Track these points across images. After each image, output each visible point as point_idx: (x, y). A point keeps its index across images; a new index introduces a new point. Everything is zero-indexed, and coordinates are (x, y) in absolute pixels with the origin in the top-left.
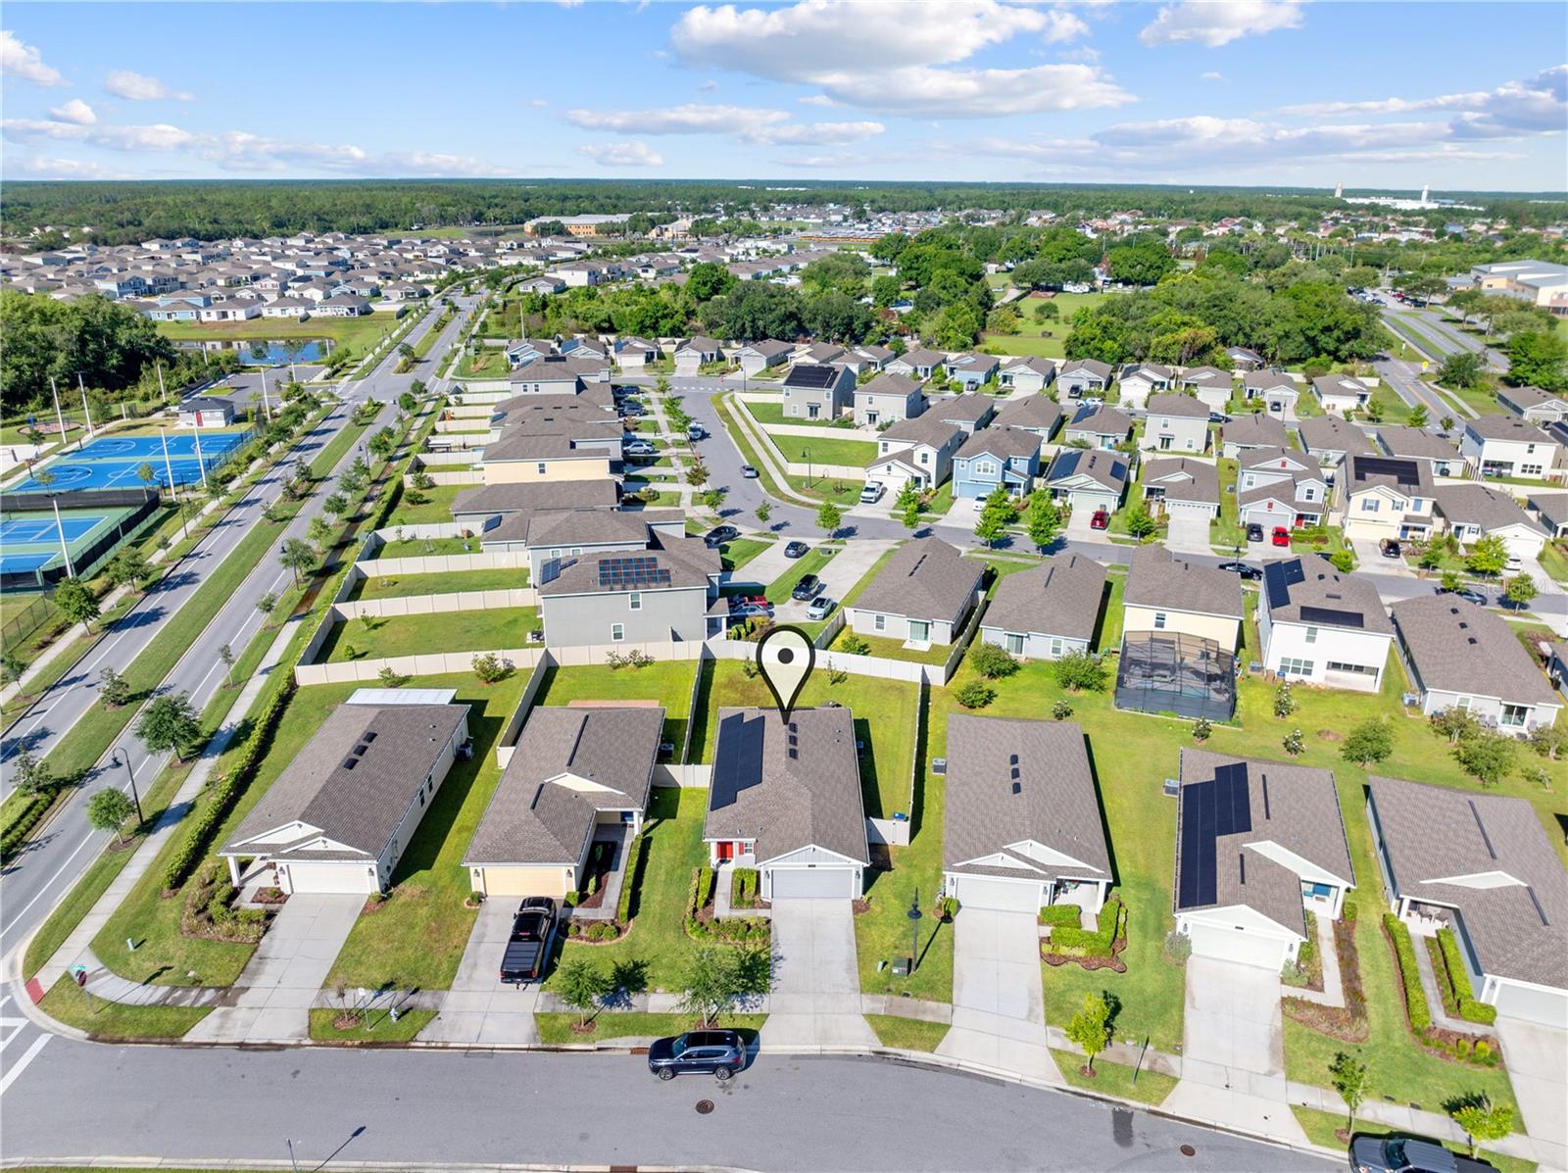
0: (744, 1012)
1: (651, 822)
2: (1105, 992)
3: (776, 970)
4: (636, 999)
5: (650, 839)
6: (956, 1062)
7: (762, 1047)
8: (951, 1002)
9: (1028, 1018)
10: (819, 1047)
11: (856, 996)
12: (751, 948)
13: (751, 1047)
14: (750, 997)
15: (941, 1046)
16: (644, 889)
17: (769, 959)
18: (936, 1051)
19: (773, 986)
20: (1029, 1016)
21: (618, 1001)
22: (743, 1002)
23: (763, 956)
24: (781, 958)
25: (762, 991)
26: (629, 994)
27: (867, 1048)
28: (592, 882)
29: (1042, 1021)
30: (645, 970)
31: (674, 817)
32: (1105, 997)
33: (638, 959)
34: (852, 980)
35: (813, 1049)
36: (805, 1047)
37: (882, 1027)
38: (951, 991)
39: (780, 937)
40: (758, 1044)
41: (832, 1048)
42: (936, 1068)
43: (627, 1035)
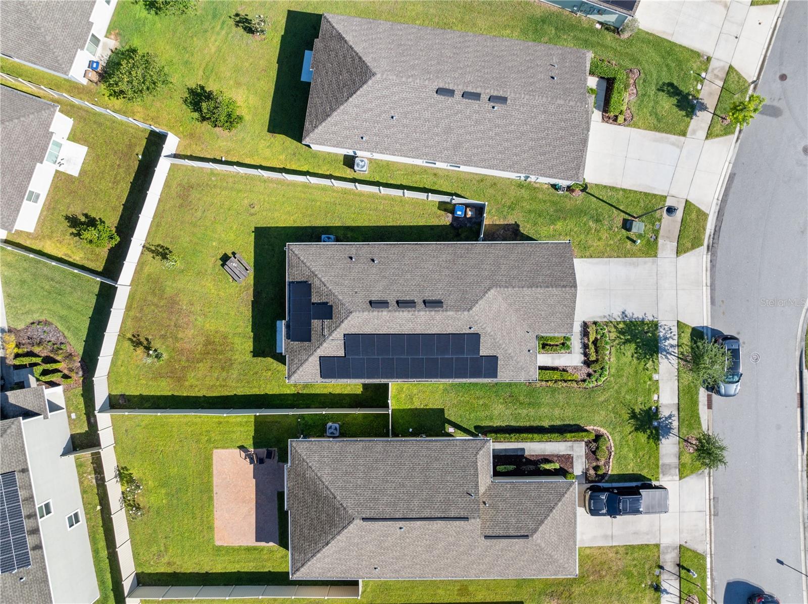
0: (676, 337)
1: (451, 430)
2: (658, 90)
3: (635, 316)
4: (664, 412)
5: (476, 427)
6: (715, 201)
7: (705, 325)
8: (666, 197)
9: (681, 148)
10: (704, 288)
11: (660, 261)
12: (613, 335)
13: (705, 331)
14: (661, 334)
15: (703, 208)
16: (546, 424)
17: (624, 322)
18: (707, 212)
19: (651, 318)
20: (678, 147)
21: (667, 425)
22: (666, 339)
23: (621, 326)
24: (623, 313)
25: (655, 326)
26: (660, 419)
27: (705, 256)
28: (548, 466)
29: (682, 138)
30: (637, 411)
31: (442, 411)
32: (663, 91)
33: (627, 416)
34: (645, 263)
35: (706, 292)
36: (705, 296)
37: (689, 245)
38: (655, 195)
39: (602, 314)
40: (703, 327)
41: (705, 278)
42: (720, 214)
43: (698, 414)
